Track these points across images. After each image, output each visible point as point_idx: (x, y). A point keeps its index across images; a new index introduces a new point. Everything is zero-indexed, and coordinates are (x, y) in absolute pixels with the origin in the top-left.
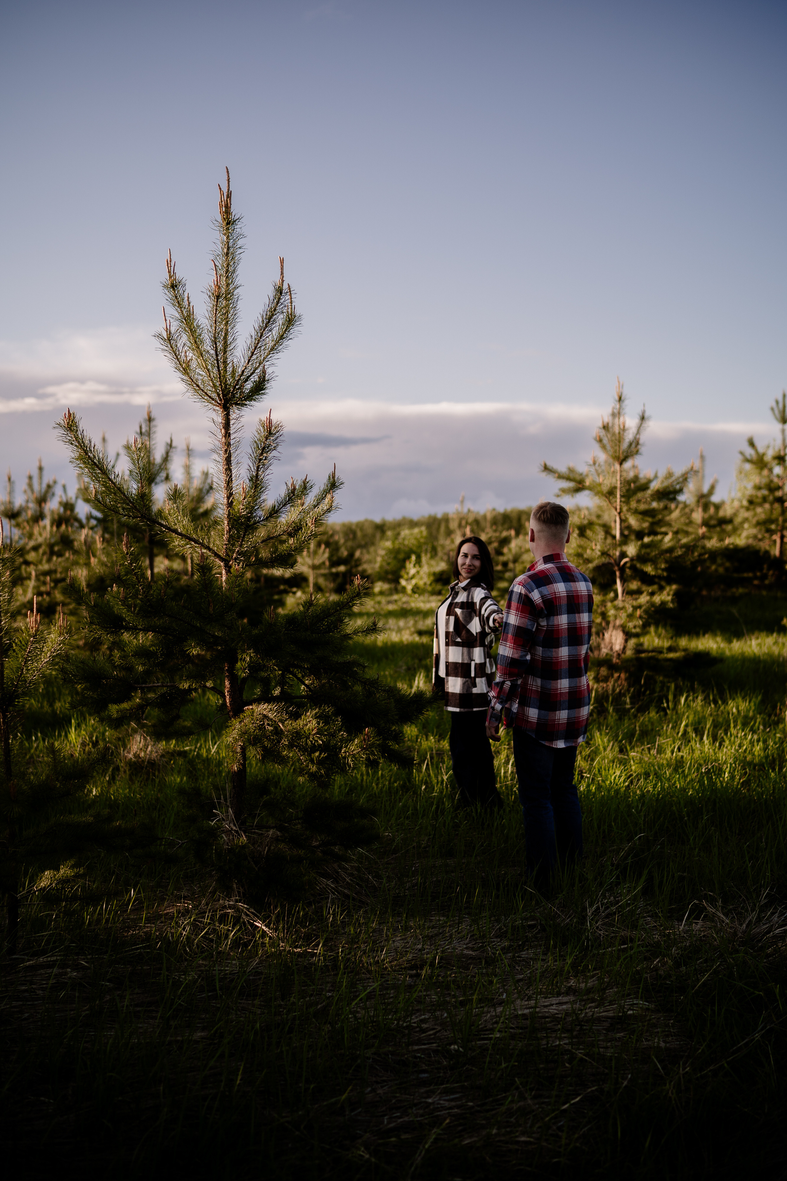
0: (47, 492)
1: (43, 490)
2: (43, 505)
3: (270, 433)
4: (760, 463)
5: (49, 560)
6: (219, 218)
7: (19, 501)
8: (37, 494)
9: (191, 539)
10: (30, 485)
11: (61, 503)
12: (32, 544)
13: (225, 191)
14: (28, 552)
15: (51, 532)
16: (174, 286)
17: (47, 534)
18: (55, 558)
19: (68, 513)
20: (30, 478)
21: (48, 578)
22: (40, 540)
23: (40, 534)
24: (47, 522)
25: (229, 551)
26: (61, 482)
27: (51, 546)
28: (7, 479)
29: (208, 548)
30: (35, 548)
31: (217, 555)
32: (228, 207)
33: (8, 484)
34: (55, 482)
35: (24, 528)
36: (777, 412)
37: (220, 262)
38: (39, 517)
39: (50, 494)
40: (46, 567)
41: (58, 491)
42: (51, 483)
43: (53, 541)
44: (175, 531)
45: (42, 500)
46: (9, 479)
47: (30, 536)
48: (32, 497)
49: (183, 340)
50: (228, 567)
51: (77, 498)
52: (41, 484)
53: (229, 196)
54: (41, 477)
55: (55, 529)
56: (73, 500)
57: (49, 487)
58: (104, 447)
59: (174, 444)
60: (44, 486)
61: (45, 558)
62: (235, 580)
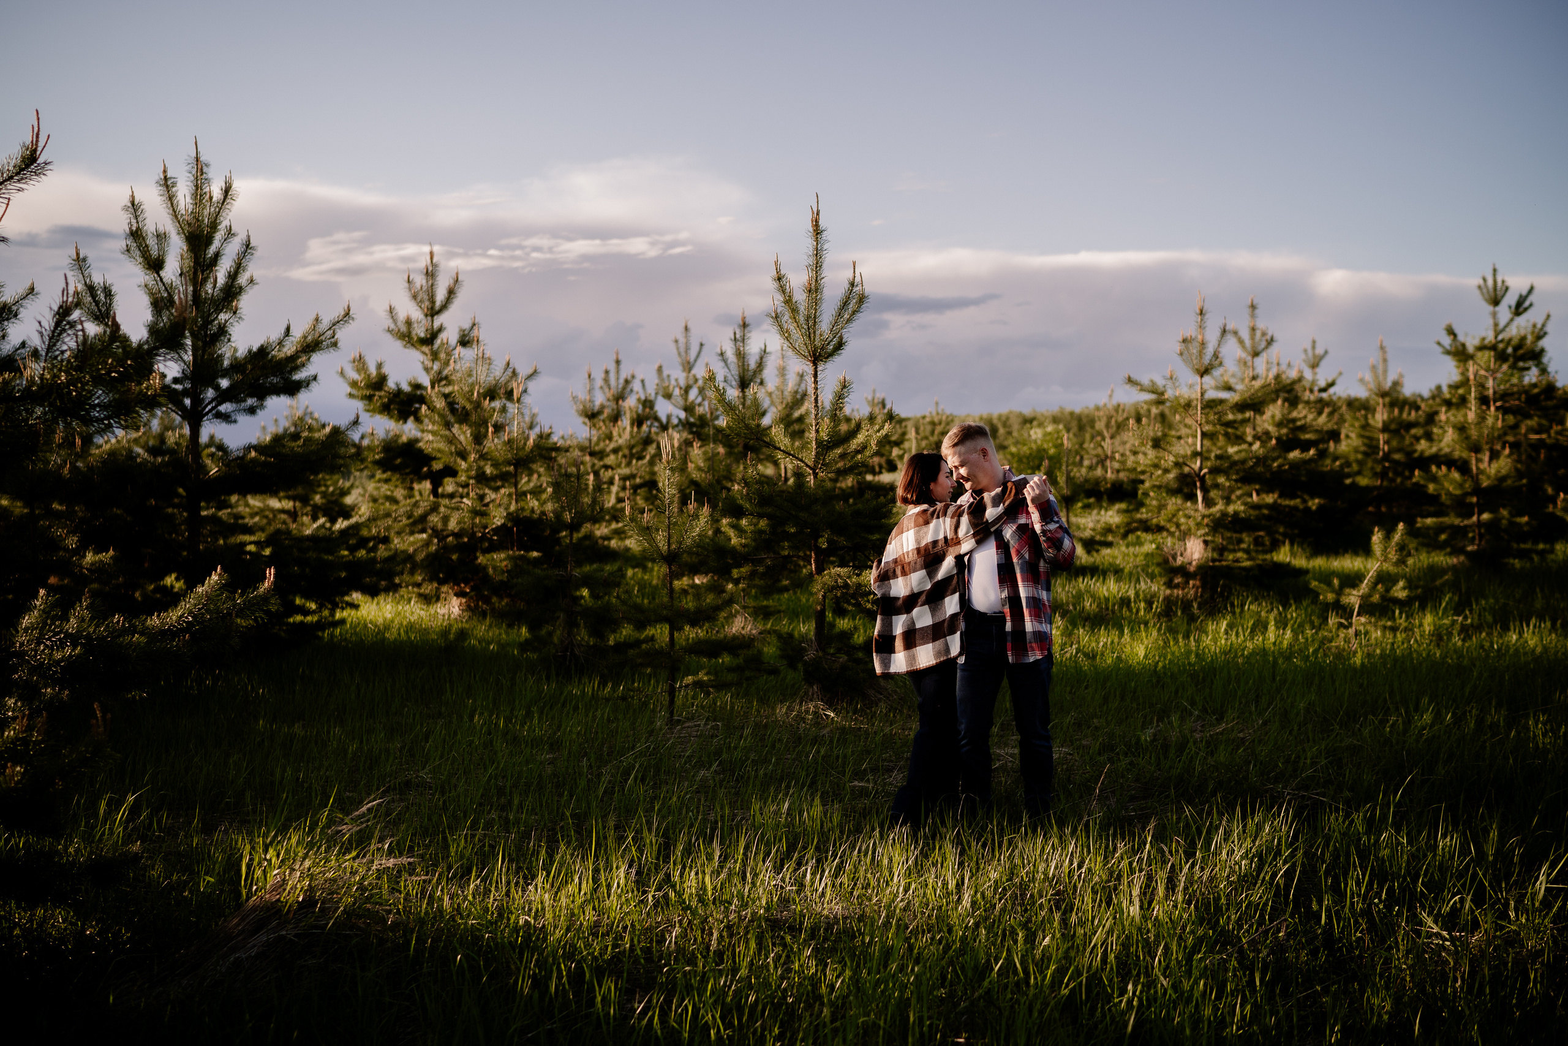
0: (624, 388)
1: (621, 386)
2: (620, 402)
3: (844, 387)
4: (1461, 354)
5: (629, 464)
6: (811, 230)
7: (599, 399)
8: (614, 391)
9: (790, 454)
10: (606, 380)
11: (639, 400)
12: (612, 446)
13: (815, 210)
14: (608, 455)
15: (631, 432)
16: (779, 279)
17: (627, 435)
18: (634, 461)
19: (647, 410)
20: (607, 372)
21: (628, 483)
22: (621, 441)
23: (620, 436)
24: (625, 422)
25: (816, 462)
26: (639, 377)
27: (631, 447)
28: (587, 376)
29: (801, 460)
30: (615, 451)
31: (807, 466)
32: (817, 221)
33: (587, 381)
34: (633, 377)
35: (600, 428)
36: (1485, 290)
37: (812, 261)
38: (616, 418)
39: (628, 389)
40: (626, 471)
41: (636, 386)
42: (629, 378)
43: (633, 442)
44: (779, 449)
45: (620, 397)
46: (589, 376)
47: (610, 437)
48: (609, 395)
49: (787, 317)
50: (815, 475)
51: (657, 394)
52: (618, 379)
53: (818, 214)
54: (618, 372)
55: (635, 429)
56: (652, 397)
57: (627, 382)
58: (686, 337)
59: (768, 350)
60: (622, 381)
61: (624, 462)
62: (820, 483)
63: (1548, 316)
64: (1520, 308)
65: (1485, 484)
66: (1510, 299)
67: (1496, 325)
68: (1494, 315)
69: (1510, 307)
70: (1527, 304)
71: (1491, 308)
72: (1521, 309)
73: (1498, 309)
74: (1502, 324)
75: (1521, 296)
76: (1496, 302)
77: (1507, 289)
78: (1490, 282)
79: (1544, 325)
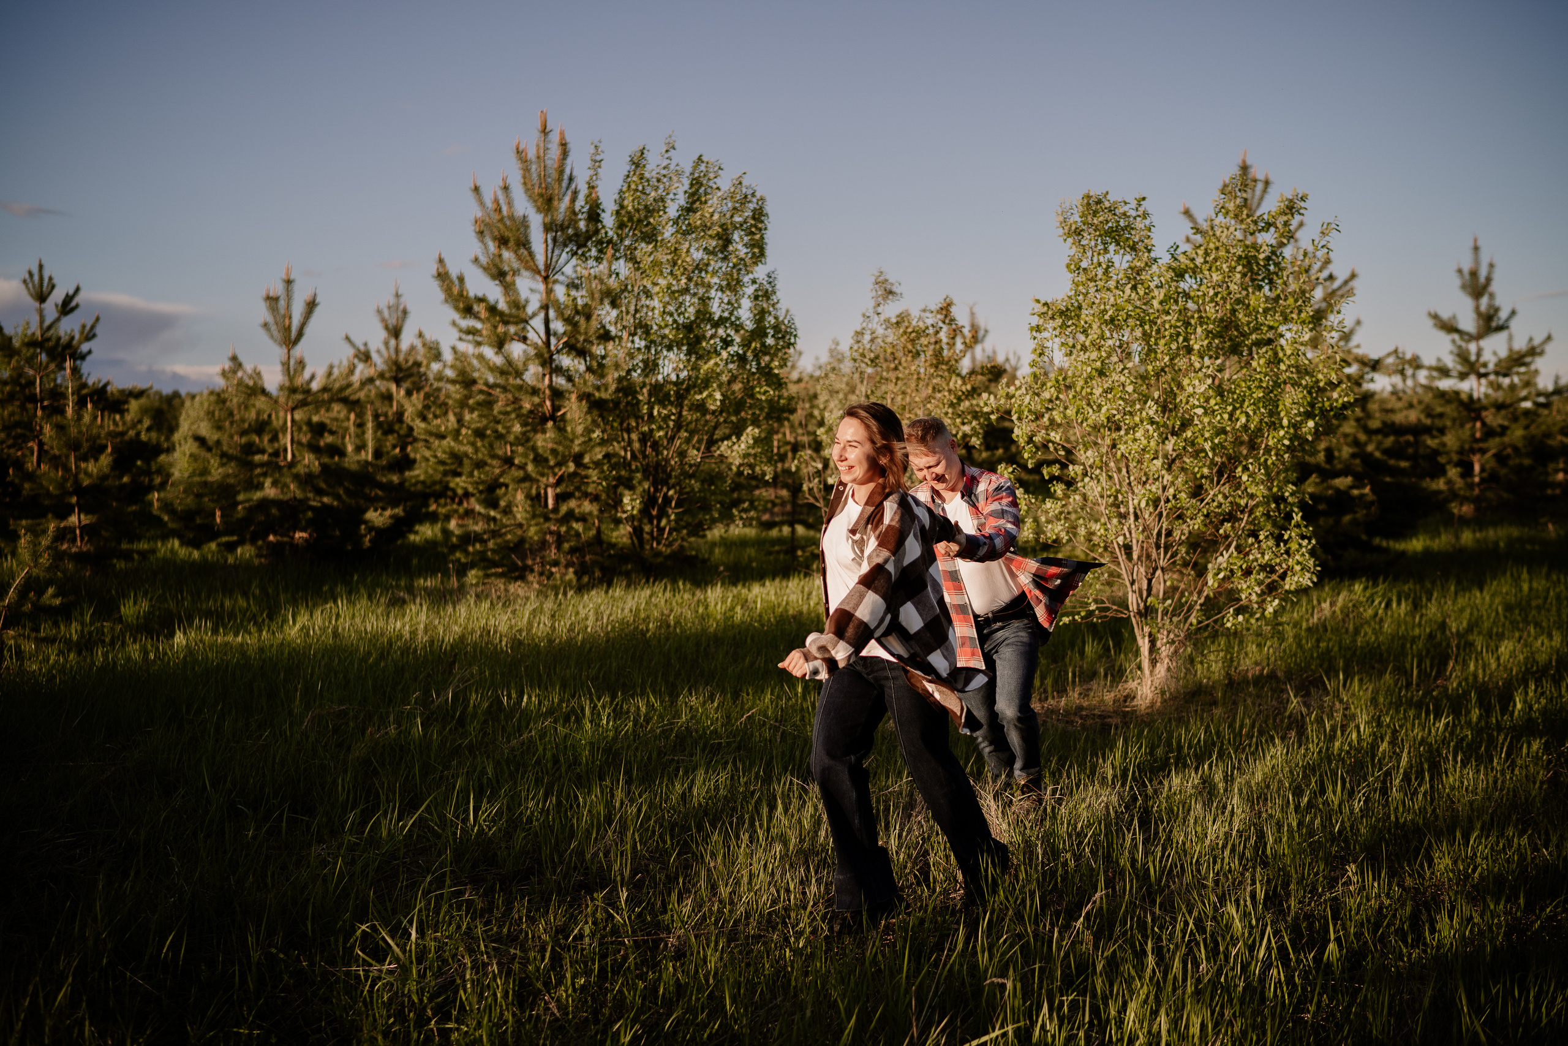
63: (98, 319)
64: (67, 307)
65: (86, 482)
67: (42, 321)
69: (57, 306)
70: (73, 304)
71: (37, 304)
72: (68, 309)
73: (43, 306)
74: (47, 323)
75: (67, 295)
77: (53, 287)
78: (36, 278)
79: (93, 327)
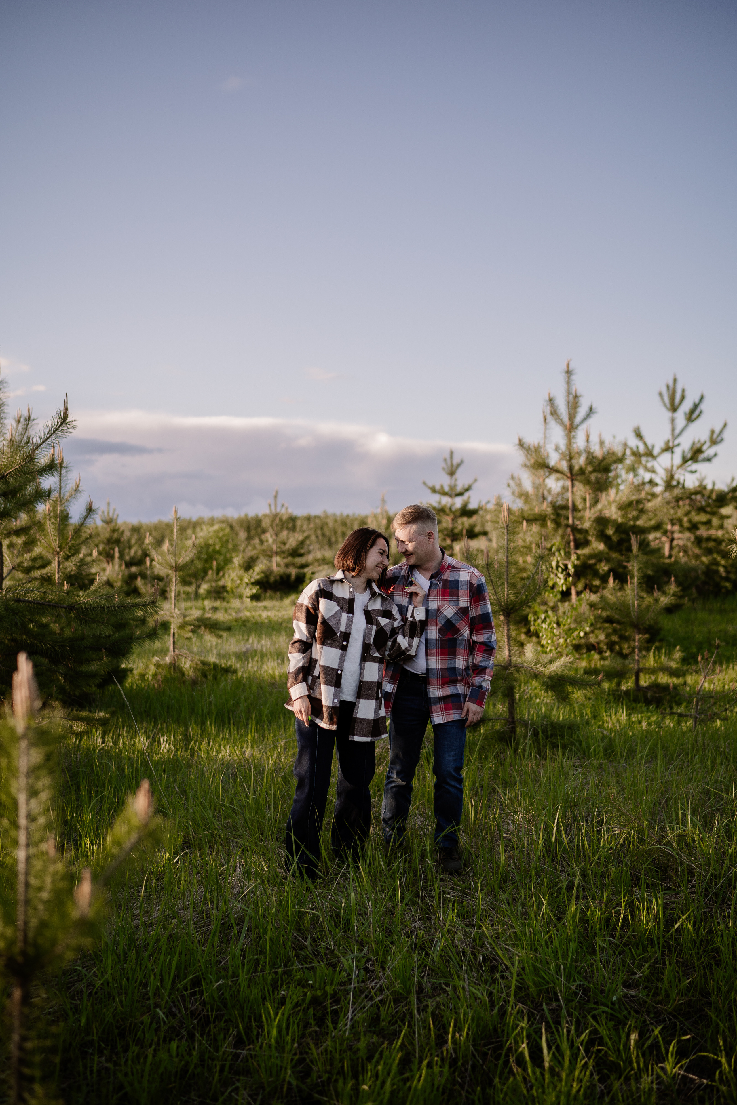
66: (686, 407)
68: (673, 420)
76: (674, 409)
